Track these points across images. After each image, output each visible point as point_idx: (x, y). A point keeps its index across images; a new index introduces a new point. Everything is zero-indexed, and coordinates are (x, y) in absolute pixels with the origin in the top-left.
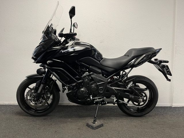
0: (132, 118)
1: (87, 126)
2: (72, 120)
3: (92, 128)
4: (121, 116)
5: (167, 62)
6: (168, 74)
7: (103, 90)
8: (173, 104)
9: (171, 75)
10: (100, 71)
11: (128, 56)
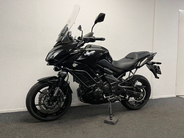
0: (133, 111)
1: (105, 123)
2: (87, 120)
3: (113, 124)
4: (124, 111)
5: (161, 63)
6: (158, 73)
7: (115, 89)
8: (153, 97)
9: (160, 73)
10: (112, 72)
11: (133, 59)
